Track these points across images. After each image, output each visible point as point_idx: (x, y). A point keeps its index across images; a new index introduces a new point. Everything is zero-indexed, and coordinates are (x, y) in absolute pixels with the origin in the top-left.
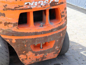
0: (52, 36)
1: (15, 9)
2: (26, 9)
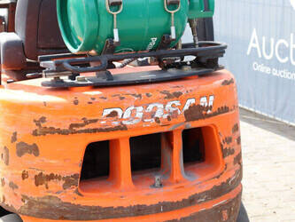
1: (72, 130)
2: (107, 130)
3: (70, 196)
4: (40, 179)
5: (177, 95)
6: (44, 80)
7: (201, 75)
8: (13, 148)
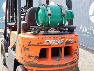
1: (37, 45)
8: (23, 49)
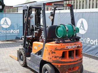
0: (77, 63)
1: (61, 49)
2: (66, 50)
3: (60, 60)
4: (55, 57)
5: (76, 44)
6: (55, 42)
7: (77, 42)
8: (51, 53)
